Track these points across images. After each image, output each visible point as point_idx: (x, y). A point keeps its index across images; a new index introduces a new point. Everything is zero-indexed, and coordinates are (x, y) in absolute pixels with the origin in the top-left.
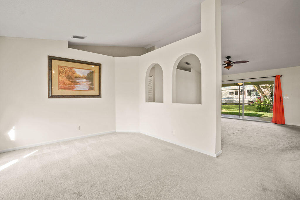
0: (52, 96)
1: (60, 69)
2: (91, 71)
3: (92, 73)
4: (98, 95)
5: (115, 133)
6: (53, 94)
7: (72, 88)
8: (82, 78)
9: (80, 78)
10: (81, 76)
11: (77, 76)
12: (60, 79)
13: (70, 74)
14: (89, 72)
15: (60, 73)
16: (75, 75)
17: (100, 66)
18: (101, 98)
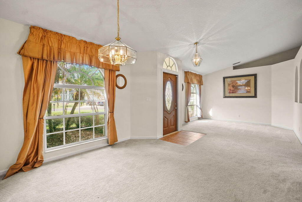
0: (225, 97)
1: (229, 83)
2: (248, 80)
3: (250, 80)
4: (254, 96)
5: (270, 125)
6: (226, 96)
7: (235, 92)
8: (241, 86)
9: (240, 86)
10: (241, 84)
11: (238, 85)
12: (229, 88)
13: (234, 84)
14: (246, 81)
15: (229, 85)
16: (237, 84)
17: (255, 76)
18: (257, 98)
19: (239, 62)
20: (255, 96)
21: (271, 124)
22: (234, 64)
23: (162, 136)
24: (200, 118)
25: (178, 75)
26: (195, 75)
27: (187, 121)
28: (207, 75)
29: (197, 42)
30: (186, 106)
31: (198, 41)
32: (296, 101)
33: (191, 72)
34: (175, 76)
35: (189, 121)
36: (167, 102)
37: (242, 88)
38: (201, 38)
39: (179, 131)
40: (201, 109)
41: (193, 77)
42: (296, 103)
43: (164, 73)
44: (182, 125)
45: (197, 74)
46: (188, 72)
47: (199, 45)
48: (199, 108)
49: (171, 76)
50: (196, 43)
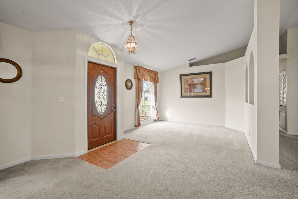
0: (182, 96)
1: (185, 81)
3: (205, 79)
4: (209, 95)
6: (182, 95)
10: (197, 83)
11: (195, 83)
12: (186, 86)
13: (191, 83)
14: (202, 79)
15: (185, 83)
16: (193, 83)
17: (210, 73)
18: (212, 97)
19: (195, 59)
20: (211, 96)
21: (225, 126)
22: (189, 60)
23: (87, 151)
24: (155, 120)
25: (117, 68)
26: (149, 71)
27: (137, 125)
28: (164, 72)
29: (131, 21)
30: (136, 108)
31: (131, 19)
32: (247, 101)
33: (142, 67)
34: (112, 69)
35: (139, 124)
36: (97, 103)
37: (198, 87)
38: (134, 14)
39: (118, 140)
40: (157, 110)
41: (146, 73)
42: (246, 103)
43: (89, 62)
44: (125, 132)
45: (151, 70)
46: (139, 66)
47: (136, 27)
48: (155, 109)
49: (105, 68)
50: (131, 23)
